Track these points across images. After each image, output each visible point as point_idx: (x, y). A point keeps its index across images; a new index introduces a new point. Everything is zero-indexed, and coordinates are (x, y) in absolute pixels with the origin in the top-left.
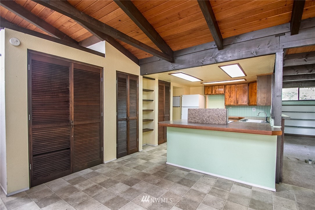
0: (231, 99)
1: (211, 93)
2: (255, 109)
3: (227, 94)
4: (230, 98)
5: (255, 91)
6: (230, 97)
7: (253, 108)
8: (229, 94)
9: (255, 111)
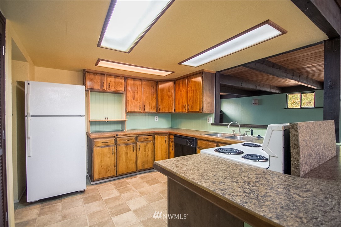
0: (135, 103)
1: (99, 88)
2: (157, 118)
3: (129, 94)
4: (134, 101)
5: (169, 93)
6: (133, 99)
7: (155, 117)
8: (132, 93)
9: (157, 120)
